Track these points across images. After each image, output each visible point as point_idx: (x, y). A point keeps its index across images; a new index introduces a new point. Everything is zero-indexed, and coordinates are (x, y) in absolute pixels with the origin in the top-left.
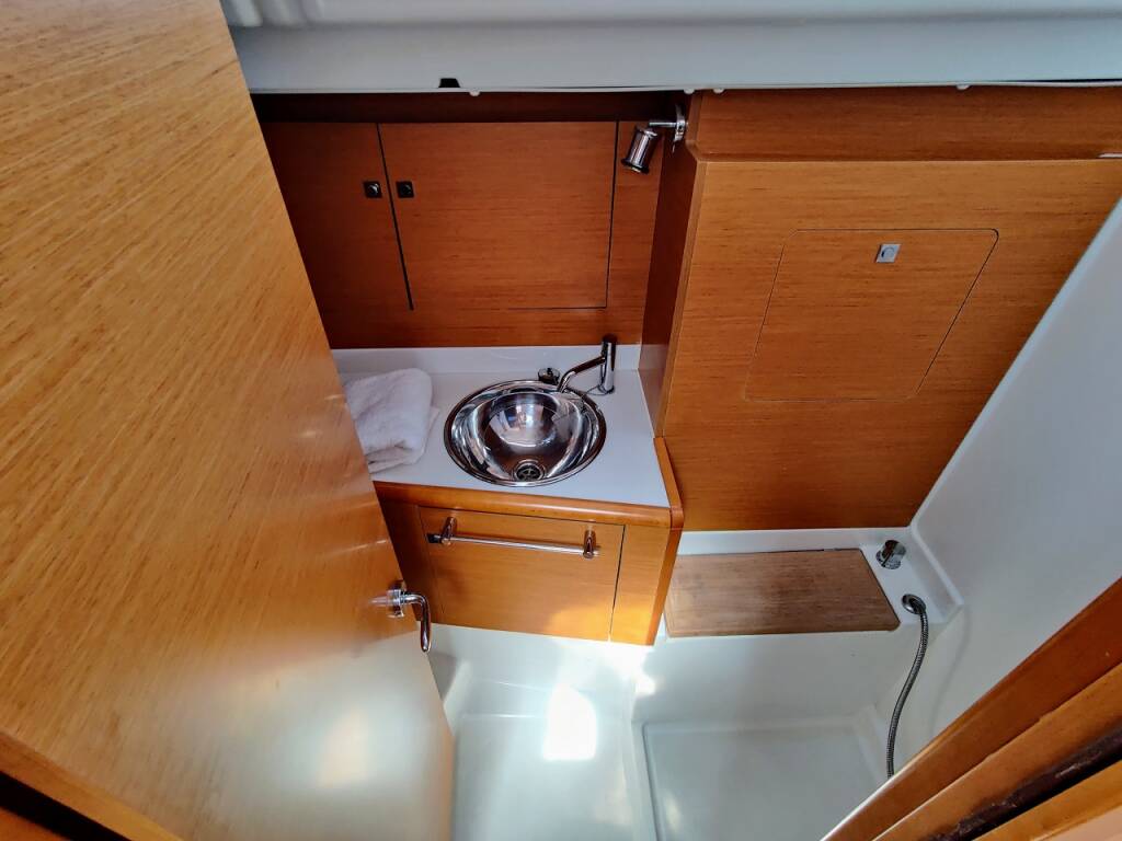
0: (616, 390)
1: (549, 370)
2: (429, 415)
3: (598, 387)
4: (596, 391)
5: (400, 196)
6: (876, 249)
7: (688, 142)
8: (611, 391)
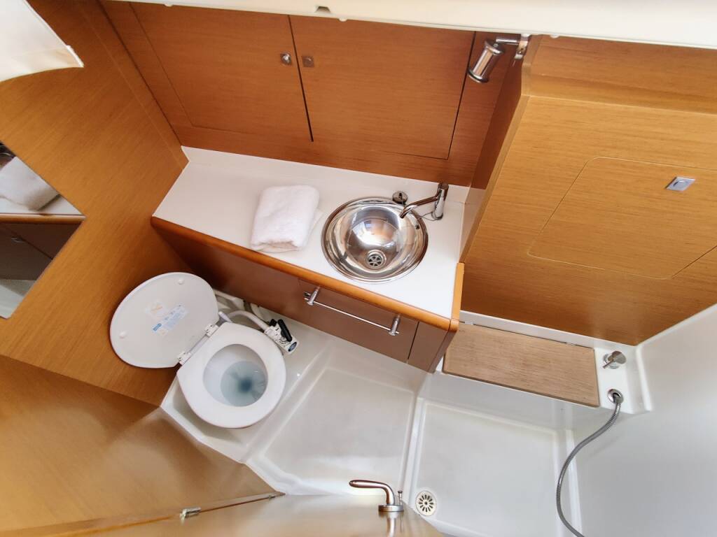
0: (443, 218)
1: (401, 195)
2: (314, 218)
3: (432, 213)
4: (429, 216)
5: (305, 66)
6: (671, 179)
7: (524, 64)
8: (440, 218)
